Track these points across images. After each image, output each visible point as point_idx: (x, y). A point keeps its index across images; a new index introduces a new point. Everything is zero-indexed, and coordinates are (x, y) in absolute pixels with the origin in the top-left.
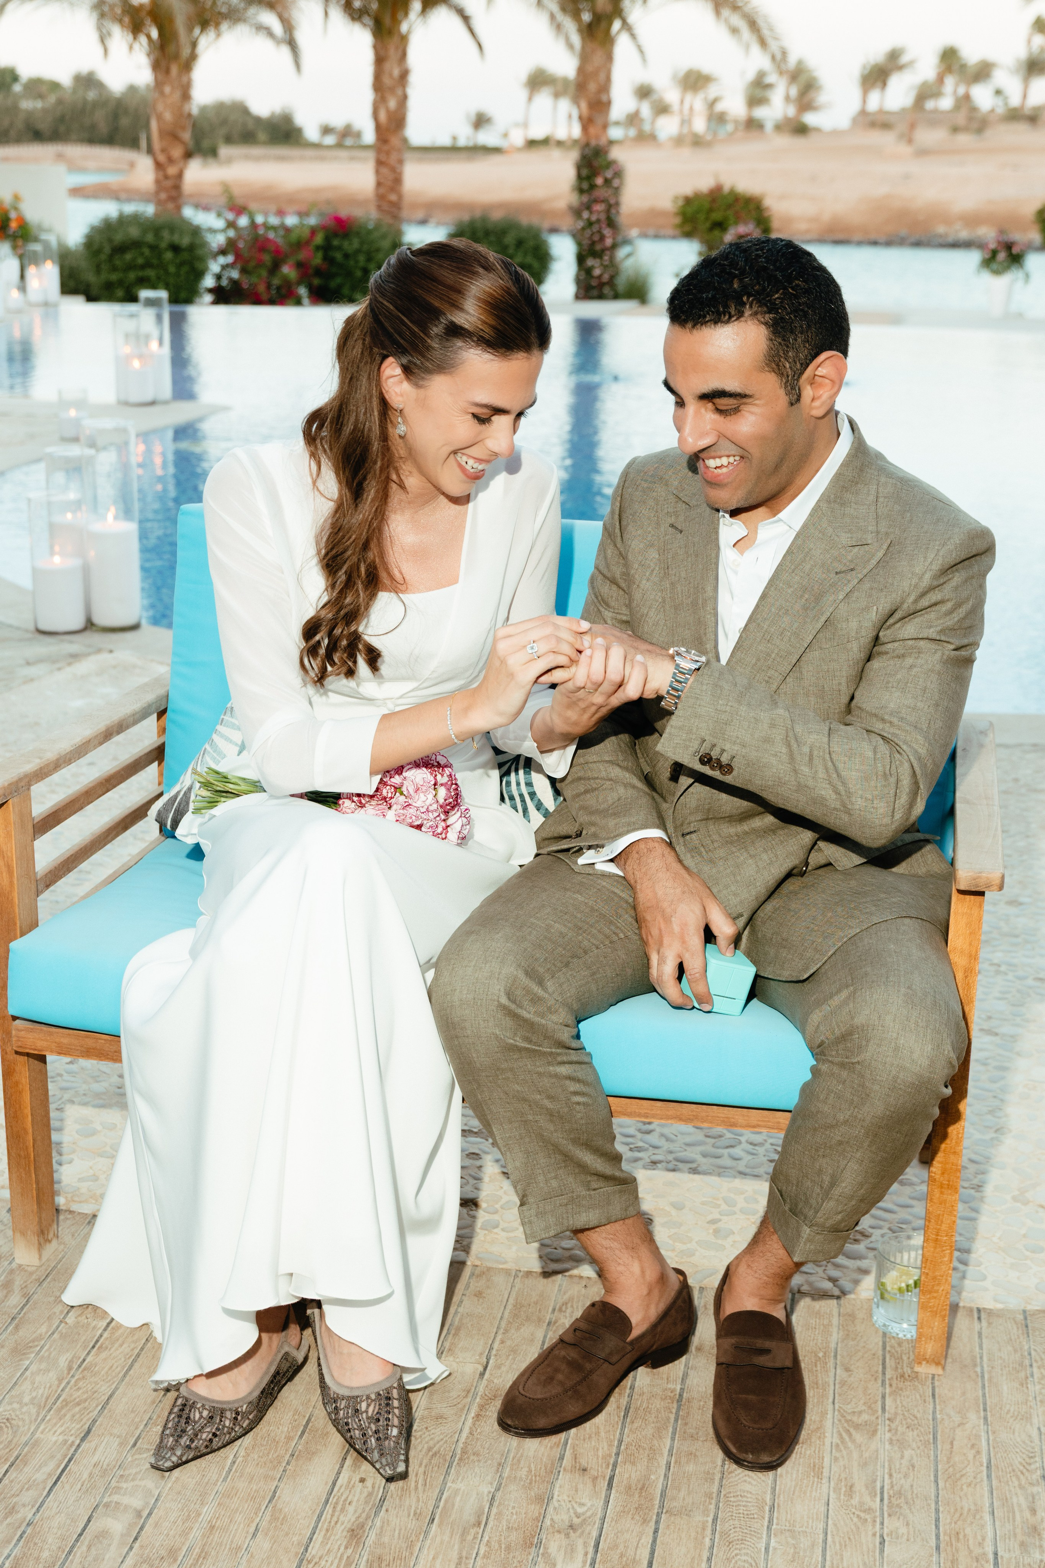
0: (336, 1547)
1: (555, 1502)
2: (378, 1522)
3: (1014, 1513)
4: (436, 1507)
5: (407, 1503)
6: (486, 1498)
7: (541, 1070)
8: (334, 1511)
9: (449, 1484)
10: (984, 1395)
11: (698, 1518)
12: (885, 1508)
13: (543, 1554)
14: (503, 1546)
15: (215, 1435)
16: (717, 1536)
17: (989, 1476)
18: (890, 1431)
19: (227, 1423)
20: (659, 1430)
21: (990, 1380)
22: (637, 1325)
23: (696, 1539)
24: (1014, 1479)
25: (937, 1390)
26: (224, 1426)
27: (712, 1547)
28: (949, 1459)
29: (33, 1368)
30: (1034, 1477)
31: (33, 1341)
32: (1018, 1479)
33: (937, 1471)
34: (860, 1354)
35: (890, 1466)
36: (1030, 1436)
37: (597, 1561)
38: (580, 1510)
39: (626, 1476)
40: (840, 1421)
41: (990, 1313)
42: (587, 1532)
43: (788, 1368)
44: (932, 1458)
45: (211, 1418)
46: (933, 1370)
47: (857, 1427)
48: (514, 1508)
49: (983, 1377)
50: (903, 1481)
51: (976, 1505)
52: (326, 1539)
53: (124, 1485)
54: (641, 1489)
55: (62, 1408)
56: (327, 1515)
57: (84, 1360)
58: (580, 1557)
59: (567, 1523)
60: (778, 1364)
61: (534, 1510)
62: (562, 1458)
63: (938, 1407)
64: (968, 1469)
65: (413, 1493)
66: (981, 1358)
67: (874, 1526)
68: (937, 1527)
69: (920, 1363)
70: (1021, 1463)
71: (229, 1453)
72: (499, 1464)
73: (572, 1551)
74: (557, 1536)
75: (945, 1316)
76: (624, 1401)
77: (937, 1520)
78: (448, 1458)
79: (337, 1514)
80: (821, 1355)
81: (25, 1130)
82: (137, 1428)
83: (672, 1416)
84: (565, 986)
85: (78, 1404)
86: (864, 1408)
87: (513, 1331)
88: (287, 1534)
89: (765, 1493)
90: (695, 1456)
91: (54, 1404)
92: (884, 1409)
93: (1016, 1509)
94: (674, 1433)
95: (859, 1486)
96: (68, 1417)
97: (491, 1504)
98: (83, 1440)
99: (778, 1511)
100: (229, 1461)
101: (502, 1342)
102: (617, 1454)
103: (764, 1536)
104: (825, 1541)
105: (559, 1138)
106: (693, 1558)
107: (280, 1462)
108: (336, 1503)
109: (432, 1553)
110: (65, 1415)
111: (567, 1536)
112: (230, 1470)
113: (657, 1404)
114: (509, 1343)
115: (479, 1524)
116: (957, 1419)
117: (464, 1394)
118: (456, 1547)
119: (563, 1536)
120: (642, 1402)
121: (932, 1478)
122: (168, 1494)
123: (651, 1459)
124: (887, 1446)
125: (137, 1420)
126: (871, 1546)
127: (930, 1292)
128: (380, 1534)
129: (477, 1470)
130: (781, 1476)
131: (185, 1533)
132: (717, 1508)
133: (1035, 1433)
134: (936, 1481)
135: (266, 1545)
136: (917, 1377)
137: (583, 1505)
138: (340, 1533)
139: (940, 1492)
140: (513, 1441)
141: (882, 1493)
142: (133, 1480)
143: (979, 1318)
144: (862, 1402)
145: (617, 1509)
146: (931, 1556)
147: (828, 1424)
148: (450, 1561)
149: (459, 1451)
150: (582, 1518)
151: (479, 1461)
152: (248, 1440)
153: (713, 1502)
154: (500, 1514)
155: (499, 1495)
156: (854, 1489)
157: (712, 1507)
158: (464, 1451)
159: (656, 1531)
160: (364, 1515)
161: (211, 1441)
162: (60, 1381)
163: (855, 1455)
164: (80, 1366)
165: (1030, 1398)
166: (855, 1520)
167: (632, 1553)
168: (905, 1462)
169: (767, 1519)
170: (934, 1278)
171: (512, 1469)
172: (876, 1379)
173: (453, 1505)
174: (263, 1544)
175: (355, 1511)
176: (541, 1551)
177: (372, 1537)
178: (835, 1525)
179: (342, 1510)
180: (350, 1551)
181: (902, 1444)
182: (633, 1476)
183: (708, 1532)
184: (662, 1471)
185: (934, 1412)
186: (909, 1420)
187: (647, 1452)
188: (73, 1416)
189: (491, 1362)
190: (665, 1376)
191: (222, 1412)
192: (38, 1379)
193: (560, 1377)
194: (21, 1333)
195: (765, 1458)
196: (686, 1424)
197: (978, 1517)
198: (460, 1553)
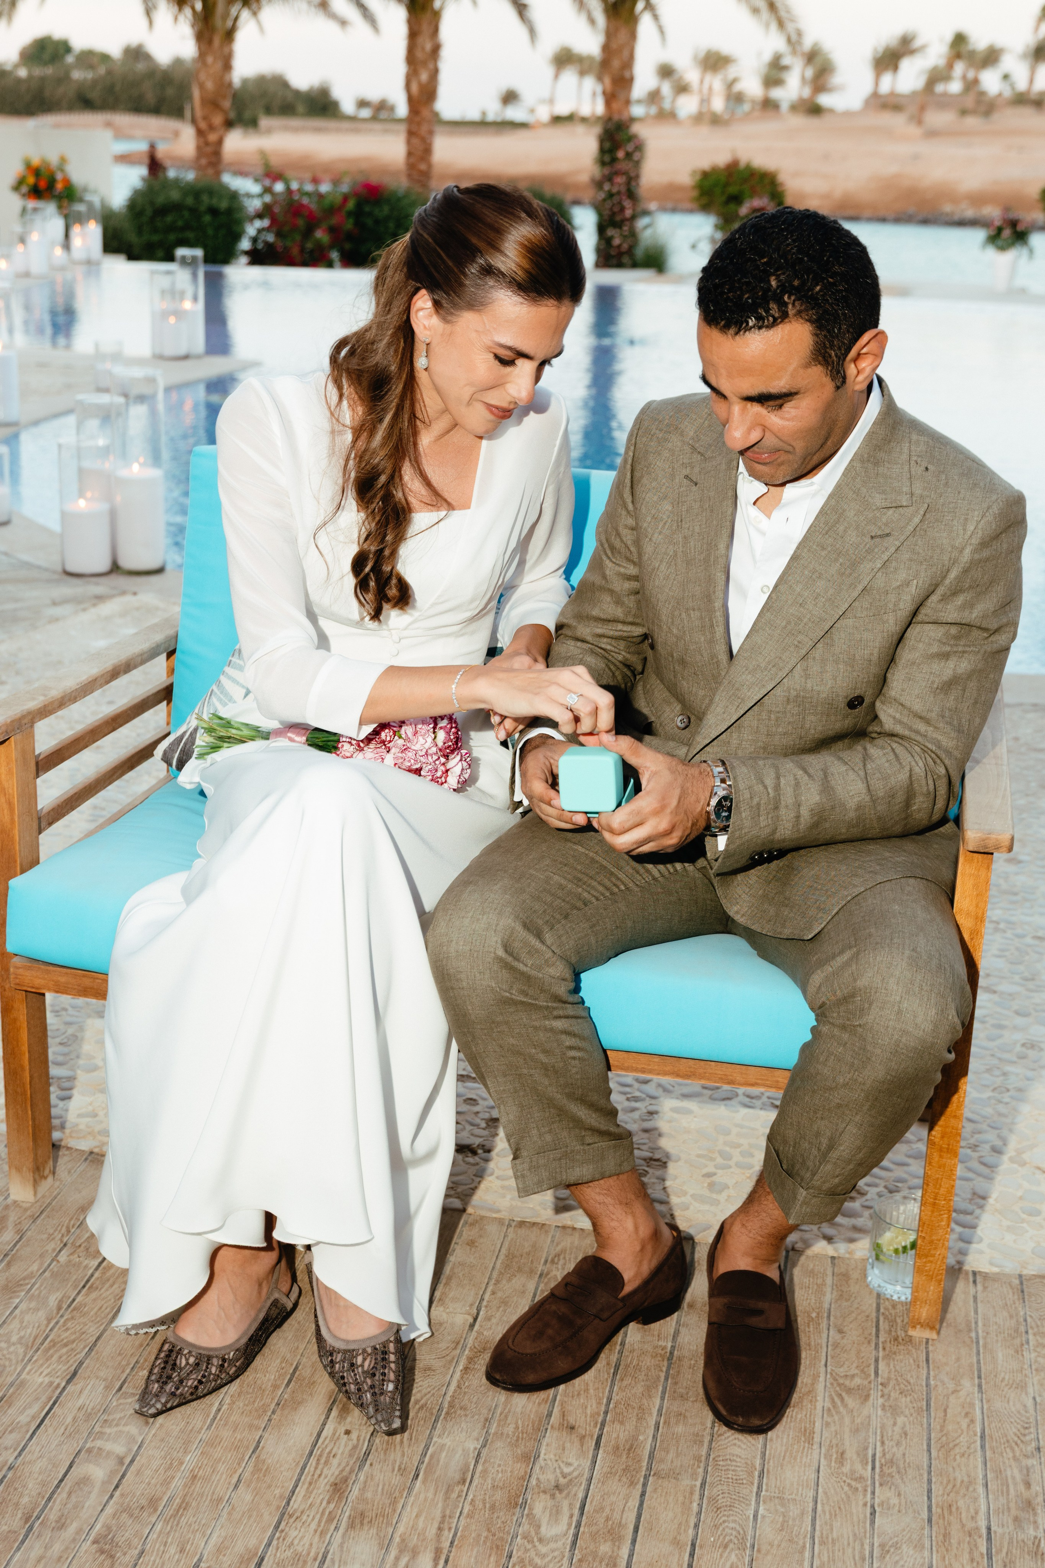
0: (319, 1501)
1: (541, 1461)
2: (362, 1477)
3: (1008, 1486)
4: (421, 1462)
5: (392, 1457)
6: (471, 1455)
7: (537, 1024)
8: (318, 1464)
9: (435, 1439)
10: (979, 1362)
11: (686, 1482)
12: (877, 1477)
13: (528, 1515)
14: (488, 1506)
15: (200, 1382)
16: (705, 1501)
17: (983, 1447)
18: (882, 1396)
19: (213, 1370)
20: (648, 1389)
21: (985, 1346)
22: (629, 1281)
23: (683, 1503)
24: (1008, 1450)
25: (931, 1355)
26: (210, 1373)
27: (699, 1513)
28: (942, 1428)
29: (23, 1306)
30: (1029, 1448)
31: (24, 1279)
32: (1013, 1451)
33: (929, 1439)
34: (854, 1315)
35: (882, 1433)
36: (1025, 1406)
37: (583, 1523)
38: (567, 1470)
39: (614, 1435)
40: (832, 1384)
41: (986, 1276)
42: (573, 1493)
43: (781, 1330)
44: (925, 1426)
45: (197, 1364)
46: (928, 1334)
47: (849, 1391)
48: (499, 1465)
49: (978, 1342)
50: (895, 1449)
51: (969, 1476)
52: (309, 1492)
53: (108, 1430)
54: (629, 1450)
55: (50, 1348)
56: (310, 1468)
57: (74, 1300)
58: (565, 1519)
59: (553, 1483)
60: (770, 1326)
61: (520, 1468)
62: (550, 1415)
63: (932, 1373)
64: (961, 1439)
65: (398, 1447)
66: (976, 1323)
67: (865, 1496)
68: (929, 1498)
69: (914, 1327)
70: (1015, 1434)
71: (214, 1400)
72: (486, 1420)
73: (558, 1512)
74: (542, 1496)
75: (940, 1281)
76: (614, 1358)
77: (930, 1491)
78: (435, 1411)
79: (320, 1467)
80: (814, 1315)
81: (22, 1067)
82: (123, 1372)
83: (663, 1375)
84: (564, 938)
85: (66, 1345)
86: (856, 1371)
87: (504, 1282)
88: (269, 1487)
89: (754, 1457)
90: (685, 1417)
91: (42, 1344)
92: (876, 1373)
93: (1010, 1481)
94: (664, 1392)
95: (851, 1454)
96: (55, 1357)
97: (477, 1462)
98: (69, 1382)
99: (768, 1477)
100: (214, 1409)
101: (493, 1293)
102: (606, 1413)
103: (753, 1503)
104: (815, 1510)
105: (553, 1092)
106: (680, 1524)
107: (265, 1411)
108: (320, 1456)
109: (415, 1510)
110: (52, 1356)
111: (553, 1496)
112: (215, 1418)
113: (648, 1361)
114: (499, 1294)
115: (464, 1481)
116: (951, 1386)
117: (453, 1346)
118: (440, 1505)
119: (548, 1496)
120: (632, 1359)
121: (925, 1447)
122: (151, 1441)
123: (640, 1419)
124: (880, 1412)
125: (124, 1363)
126: (861, 1516)
127: (927, 1256)
128: (363, 1490)
129: (463, 1425)
130: (771, 1440)
131: (167, 1482)
132: (706, 1472)
133: (1030, 1403)
134: (929, 1451)
135: (248, 1497)
136: (911, 1341)
137: (569, 1464)
138: (323, 1485)
139: (933, 1462)
140: (501, 1396)
141: (874, 1461)
142: (117, 1425)
143: (975, 1282)
144: (855, 1365)
145: (605, 1470)
146: (923, 1529)
147: (820, 1387)
148: (433, 1519)
149: (446, 1405)
150: (569, 1478)
151: (466, 1415)
152: (234, 1387)
153: (702, 1465)
154: (485, 1471)
155: (484, 1452)
156: (845, 1456)
157: (701, 1470)
158: (451, 1405)
159: (643, 1494)
160: (348, 1469)
161: (196, 1388)
162: (49, 1321)
163: (847, 1420)
164: (69, 1306)
165: (1026, 1367)
166: (846, 1488)
167: (618, 1517)
168: (897, 1429)
169: (756, 1485)
170: (931, 1242)
171: (498, 1425)
172: (869, 1342)
173: (438, 1461)
174: (245, 1496)
175: (339, 1464)
176: (526, 1512)
177: (356, 1492)
178: (825, 1493)
179: (326, 1463)
180: (332, 1506)
181: (894, 1410)
182: (621, 1436)
183: (696, 1496)
184: (651, 1431)
185: (928, 1378)
186: (902, 1386)
187: (636, 1411)
188: (60, 1357)
189: (481, 1313)
190: (656, 1333)
191: (209, 1359)
192: (27, 1318)
193: (550, 1332)
194: (13, 1270)
195: (756, 1422)
196: (676, 1383)
197: (971, 1489)
198: (443, 1511)
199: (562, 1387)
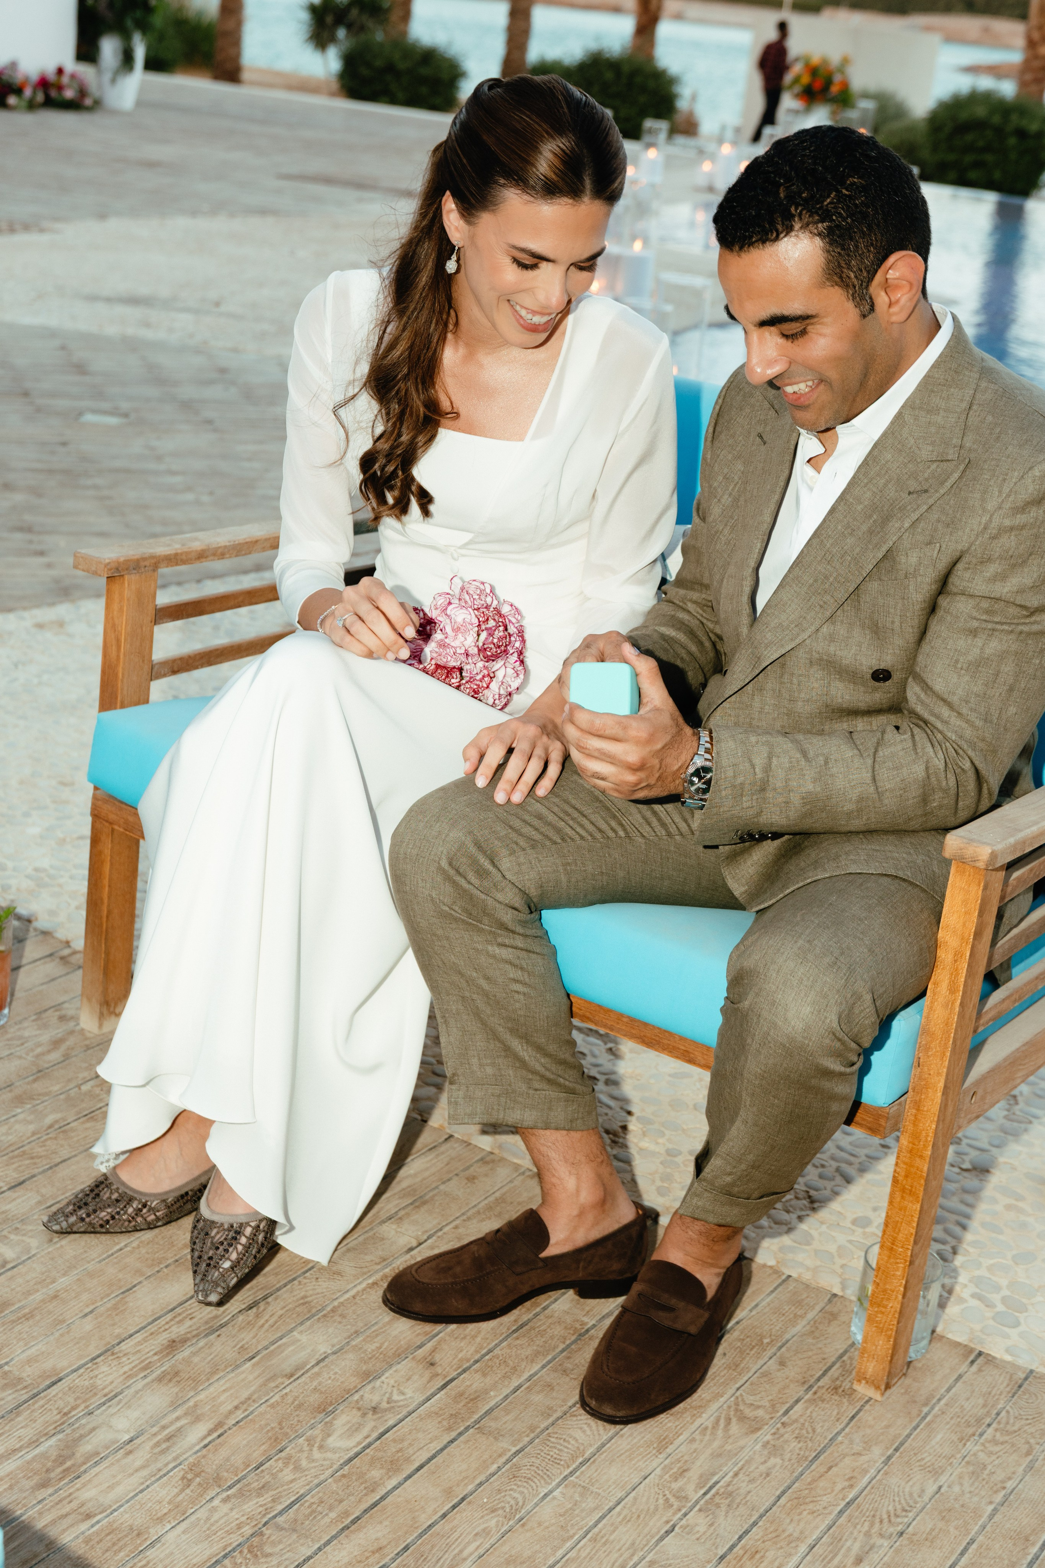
0: (147, 1350)
1: (378, 1383)
2: (202, 1343)
3: (836, 1555)
4: (266, 1348)
5: (243, 1336)
6: (317, 1357)
7: (480, 947)
8: (171, 1320)
9: (295, 1333)
10: (908, 1436)
11: (504, 1444)
12: (702, 1502)
13: (326, 1423)
14: (296, 1403)
15: (113, 1218)
16: (508, 1466)
17: (841, 1512)
18: (774, 1434)
19: (130, 1210)
20: (537, 1354)
21: (929, 1424)
22: (557, 1244)
23: (484, 1462)
24: (867, 1524)
25: (861, 1414)
26: (126, 1213)
27: (493, 1474)
28: (814, 1481)
29: (21, 1117)
30: (891, 1530)
31: (39, 1095)
32: (872, 1525)
33: (789, 1488)
34: (810, 1353)
35: (743, 1466)
36: (923, 1491)
37: (373, 1446)
38: (395, 1397)
39: (468, 1383)
40: (729, 1407)
42: (385, 1418)
44: (795, 1474)
45: (117, 1201)
46: (871, 1393)
47: (742, 1418)
48: (336, 1373)
49: (924, 1418)
50: (744, 1485)
51: (801, 1532)
52: (145, 1340)
53: (12, 1237)
54: (472, 1400)
55: (16, 1157)
56: (162, 1321)
57: (68, 1124)
58: (359, 1437)
59: (373, 1405)
60: (678, 1326)
61: (353, 1381)
62: (420, 1347)
63: (847, 1430)
64: (824, 1498)
65: (255, 1330)
66: (939, 1400)
67: (674, 1514)
68: (740, 1538)
69: (859, 1381)
70: (888, 1512)
71: (123, 1241)
72: (356, 1332)
73: (356, 1430)
74: (355, 1411)
75: (890, 1337)
76: (525, 1318)
77: (747, 1532)
78: (314, 1310)
79: (173, 1323)
80: (766, 1341)
82: (63, 1194)
83: (562, 1346)
85: (32, 1158)
86: (767, 1404)
87: (475, 1221)
88: (114, 1325)
89: (591, 1445)
90: (552, 1389)
91: (13, 1151)
92: (786, 1412)
93: (843, 1551)
94: (549, 1362)
95: (694, 1474)
96: (14, 1166)
97: (317, 1364)
98: (9, 1189)
99: (589, 1467)
100: (118, 1247)
101: (456, 1227)
102: (477, 1362)
103: (554, 1483)
104: (611, 1510)
105: (494, 1022)
106: (467, 1477)
107: (160, 1263)
108: (179, 1314)
109: (228, 1385)
110: (13, 1163)
111: (364, 1415)
112: (112, 1254)
113: (558, 1330)
114: (460, 1230)
115: (292, 1375)
116: (857, 1448)
117: (378, 1261)
118: (253, 1388)
119: (359, 1414)
120: (544, 1324)
121: (778, 1493)
122: (42, 1256)
123: (505, 1377)
124: (758, 1447)
125: (70, 1187)
126: (654, 1530)
127: (879, 1306)
128: (194, 1354)
129: (330, 1330)
130: (622, 1436)
131: (29, 1293)
132: (531, 1442)
133: (931, 1489)
134: (779, 1498)
135: (88, 1327)
136: (850, 1395)
137: (403, 1394)
138: (163, 1339)
139: (774, 1508)
140: (387, 1316)
141: (711, 1488)
142: (24, 1235)
143: (972, 1362)
144: (770, 1398)
145: (432, 1409)
146: (709, 1562)
147: (714, 1406)
148: (236, 1398)
149: (329, 1309)
150: (392, 1405)
151: (340, 1323)
153: (532, 1435)
154: (318, 1374)
155: (331, 1358)
156: (685, 1474)
157: (527, 1439)
158: (333, 1310)
159: (452, 1441)
160: (195, 1333)
161: (107, 1222)
162: (34, 1134)
163: (716, 1444)
164: (60, 1128)
165: (958, 1456)
166: (661, 1501)
167: (411, 1452)
168: (763, 1468)
169: (571, 1469)
170: (885, 1291)
171: (364, 1340)
172: (804, 1383)
173: (282, 1352)
174: (88, 1325)
175: (190, 1327)
176: (327, 1420)
177: (186, 1353)
178: (635, 1499)
179: (179, 1322)
180: (156, 1358)
181: (774, 1450)
182: (474, 1386)
183: (503, 1459)
184: (506, 1391)
185: (838, 1433)
186: (804, 1432)
187: (507, 1369)
188: (20, 1166)
189: (430, 1241)
190: (587, 1308)
191: (131, 1200)
192: (17, 1127)
193: (458, 1269)
194: (35, 1085)
196: (569, 1358)
197: (793, 1545)
198: (252, 1395)
199: (453, 1326)
